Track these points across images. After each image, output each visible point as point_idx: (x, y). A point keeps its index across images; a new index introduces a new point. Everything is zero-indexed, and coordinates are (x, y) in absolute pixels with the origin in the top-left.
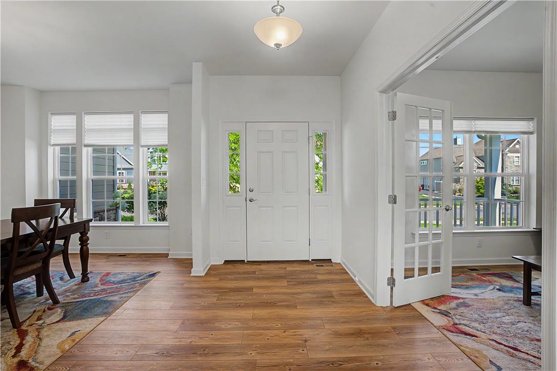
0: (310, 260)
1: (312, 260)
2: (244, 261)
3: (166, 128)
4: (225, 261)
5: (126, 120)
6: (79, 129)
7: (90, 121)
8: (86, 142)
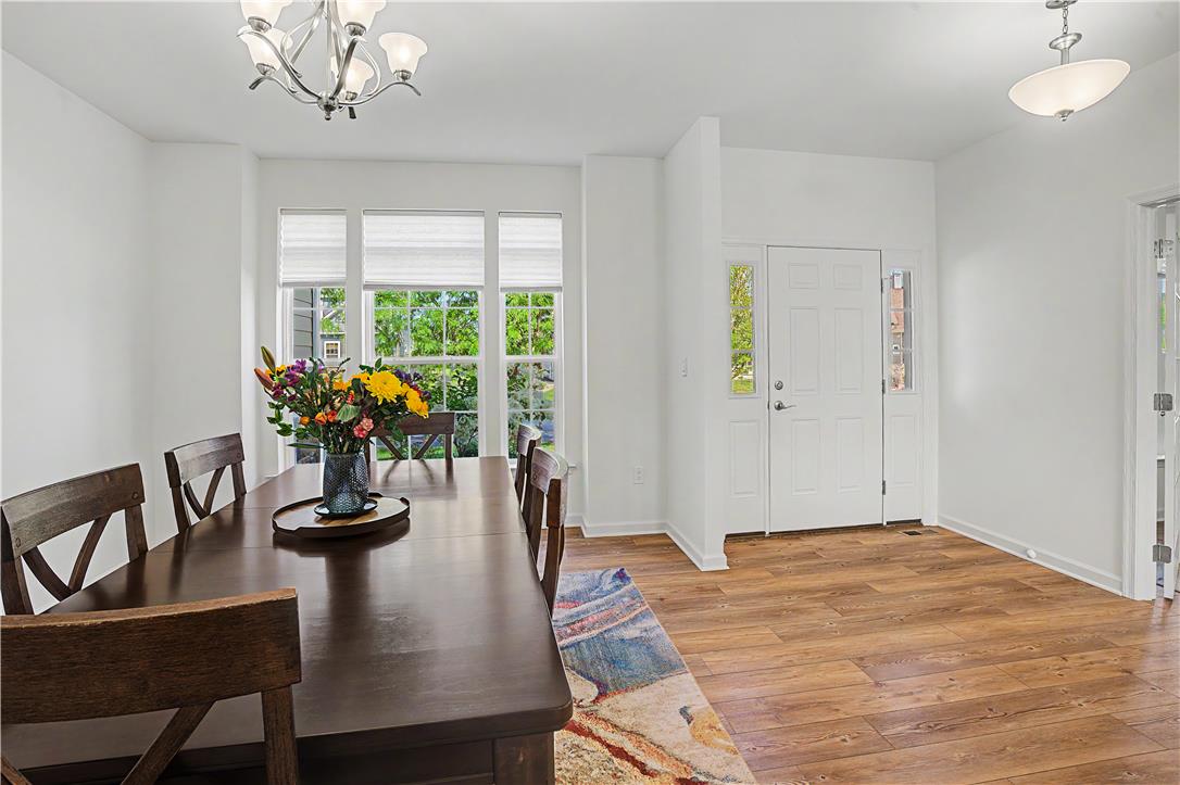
0: (885, 524)
1: (888, 523)
2: (764, 533)
3: (559, 250)
4: (727, 536)
5: (465, 231)
6: (354, 249)
7: (378, 230)
8: (368, 277)
